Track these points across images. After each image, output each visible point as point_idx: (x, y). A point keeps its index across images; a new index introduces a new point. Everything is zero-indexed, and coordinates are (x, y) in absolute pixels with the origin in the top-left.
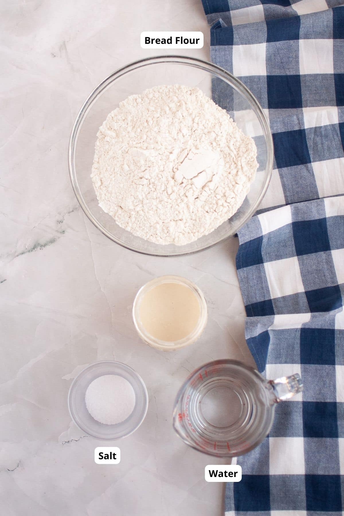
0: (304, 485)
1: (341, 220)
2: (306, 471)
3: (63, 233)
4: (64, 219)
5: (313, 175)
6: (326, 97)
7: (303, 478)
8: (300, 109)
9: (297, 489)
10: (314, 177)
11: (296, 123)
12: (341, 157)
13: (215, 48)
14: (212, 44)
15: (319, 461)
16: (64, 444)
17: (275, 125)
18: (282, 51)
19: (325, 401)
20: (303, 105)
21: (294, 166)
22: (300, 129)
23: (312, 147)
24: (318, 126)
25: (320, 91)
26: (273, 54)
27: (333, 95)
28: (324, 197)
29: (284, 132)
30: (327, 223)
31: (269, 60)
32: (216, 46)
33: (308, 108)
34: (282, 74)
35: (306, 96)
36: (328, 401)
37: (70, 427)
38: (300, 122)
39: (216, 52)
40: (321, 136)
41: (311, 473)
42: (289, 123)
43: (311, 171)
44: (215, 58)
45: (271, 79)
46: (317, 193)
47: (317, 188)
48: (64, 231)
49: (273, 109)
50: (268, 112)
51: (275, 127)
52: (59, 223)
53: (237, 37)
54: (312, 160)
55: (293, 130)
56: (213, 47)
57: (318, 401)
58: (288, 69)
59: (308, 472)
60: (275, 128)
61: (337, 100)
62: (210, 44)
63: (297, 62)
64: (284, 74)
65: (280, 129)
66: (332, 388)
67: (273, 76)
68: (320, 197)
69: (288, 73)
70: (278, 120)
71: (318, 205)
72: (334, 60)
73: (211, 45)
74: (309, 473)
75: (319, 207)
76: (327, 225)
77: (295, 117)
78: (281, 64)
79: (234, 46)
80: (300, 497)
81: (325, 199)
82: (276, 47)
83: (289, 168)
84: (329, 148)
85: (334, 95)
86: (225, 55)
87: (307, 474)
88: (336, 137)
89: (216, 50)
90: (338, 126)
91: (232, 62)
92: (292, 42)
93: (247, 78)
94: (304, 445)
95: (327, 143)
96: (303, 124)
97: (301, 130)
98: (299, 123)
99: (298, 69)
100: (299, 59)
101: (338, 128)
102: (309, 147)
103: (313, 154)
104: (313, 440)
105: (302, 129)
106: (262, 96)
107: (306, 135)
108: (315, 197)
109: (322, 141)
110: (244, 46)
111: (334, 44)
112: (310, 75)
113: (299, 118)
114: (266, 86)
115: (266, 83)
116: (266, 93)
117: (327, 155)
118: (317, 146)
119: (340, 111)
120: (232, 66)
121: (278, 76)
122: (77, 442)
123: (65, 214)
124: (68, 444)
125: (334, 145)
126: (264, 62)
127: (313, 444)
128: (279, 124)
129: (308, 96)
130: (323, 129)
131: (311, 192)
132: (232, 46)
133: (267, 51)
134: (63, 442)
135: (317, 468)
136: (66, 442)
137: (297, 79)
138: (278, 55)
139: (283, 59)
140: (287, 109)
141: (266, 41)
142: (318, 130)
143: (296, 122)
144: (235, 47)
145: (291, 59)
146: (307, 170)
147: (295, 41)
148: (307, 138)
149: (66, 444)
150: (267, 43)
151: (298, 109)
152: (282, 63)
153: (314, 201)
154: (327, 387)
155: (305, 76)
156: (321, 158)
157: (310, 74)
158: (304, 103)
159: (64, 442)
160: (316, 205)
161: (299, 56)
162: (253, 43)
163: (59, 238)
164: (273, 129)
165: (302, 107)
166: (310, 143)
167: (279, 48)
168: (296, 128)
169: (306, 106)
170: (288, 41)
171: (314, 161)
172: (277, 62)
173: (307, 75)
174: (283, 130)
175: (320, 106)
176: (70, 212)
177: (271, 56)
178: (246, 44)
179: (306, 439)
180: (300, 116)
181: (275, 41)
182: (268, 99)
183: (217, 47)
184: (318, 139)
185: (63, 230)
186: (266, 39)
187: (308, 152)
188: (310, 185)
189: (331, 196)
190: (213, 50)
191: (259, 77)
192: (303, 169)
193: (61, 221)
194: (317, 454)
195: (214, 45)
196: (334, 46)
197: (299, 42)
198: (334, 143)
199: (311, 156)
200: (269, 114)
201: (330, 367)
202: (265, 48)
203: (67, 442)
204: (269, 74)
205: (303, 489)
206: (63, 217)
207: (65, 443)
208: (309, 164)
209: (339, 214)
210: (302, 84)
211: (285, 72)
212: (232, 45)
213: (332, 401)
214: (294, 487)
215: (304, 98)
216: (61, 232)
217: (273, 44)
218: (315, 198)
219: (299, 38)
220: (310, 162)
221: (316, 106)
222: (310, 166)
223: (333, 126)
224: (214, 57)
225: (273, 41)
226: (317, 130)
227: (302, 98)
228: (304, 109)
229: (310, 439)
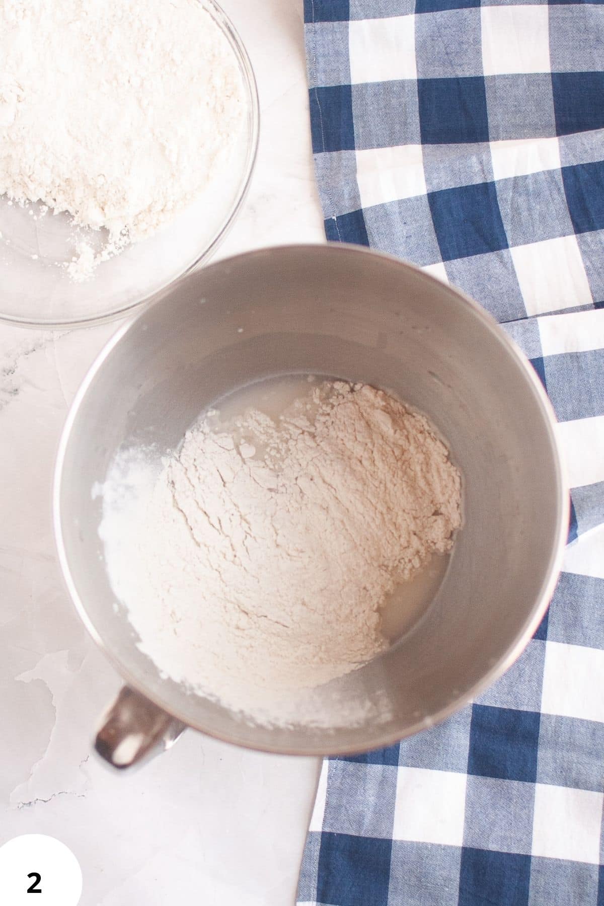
0: (459, 867)
1: (572, 362)
2: (465, 840)
3: (15, 394)
4: (17, 367)
5: (514, 272)
6: (536, 120)
7: (459, 853)
8: (485, 144)
9: (445, 873)
10: (515, 276)
11: (476, 171)
12: (568, 235)
13: (314, 27)
14: (308, 19)
15: (493, 824)
16: (21, 808)
17: (435, 175)
18: (448, 31)
19: (519, 709)
20: (490, 137)
21: (474, 256)
22: (485, 181)
23: (510, 216)
24: (519, 174)
25: (524, 108)
26: (430, 36)
27: (550, 116)
28: (537, 316)
29: (453, 189)
30: (545, 369)
31: (422, 48)
32: (316, 23)
33: (500, 142)
34: (448, 76)
35: (496, 116)
36: (524, 708)
37: (32, 775)
38: (485, 168)
39: (316, 35)
40: (528, 194)
41: (476, 846)
42: (461, 170)
43: (509, 265)
44: (314, 48)
45: (426, 87)
46: (522, 307)
47: (522, 298)
48: (17, 390)
49: (430, 145)
50: (421, 152)
51: (435, 180)
52: (8, 374)
53: (357, 3)
54: (510, 242)
55: (470, 184)
56: (310, 25)
57: (505, 707)
58: (460, 65)
59: (469, 843)
60: (435, 182)
61: (557, 125)
62: (303, 20)
63: (478, 52)
64: (453, 76)
65: (446, 183)
66: (535, 684)
67: (431, 79)
68: (529, 315)
69: (460, 74)
70: (441, 166)
71: (526, 331)
72: (550, 46)
73: (305, 22)
74: (469, 845)
75: (528, 335)
76: (546, 373)
77: (474, 159)
78: (446, 57)
79: (350, 22)
80: (447, 889)
81: (538, 319)
82: (436, 22)
83: (465, 259)
84: (543, 218)
85: (552, 115)
86: (333, 41)
87: (467, 846)
88: (556, 196)
89: (315, 32)
90: (560, 172)
91: (348, 54)
92: (466, 11)
93: (379, 85)
94: (467, 788)
95: (538, 207)
96: (490, 172)
97: (487, 183)
98: (483, 171)
99: (479, 65)
100: (481, 45)
101: (559, 178)
102: (502, 217)
103: (514, 230)
104: (485, 781)
105: (488, 181)
106: (409, 120)
107: (498, 194)
108: (519, 316)
109: (529, 204)
110: (372, 21)
111: (549, 14)
112: (504, 77)
113: (483, 160)
114: (417, 100)
115: (417, 94)
116: (417, 114)
117: (538, 231)
118: (520, 214)
119: (563, 144)
120: (349, 63)
121: (440, 79)
122: (47, 803)
123: (19, 356)
124: (28, 808)
125: (554, 212)
126: (413, 53)
127: (485, 790)
128: (442, 174)
129: (499, 117)
130: (530, 181)
131: (511, 305)
132: (348, 22)
133: (418, 30)
134: (19, 803)
135: (488, 837)
136: (24, 804)
137: (477, 85)
138: (440, 39)
139: (450, 46)
140: (460, 145)
141: (414, 12)
142: (520, 183)
143: (477, 168)
144: (352, 24)
145: (465, 46)
146: (501, 262)
147: (473, 9)
148: (498, 199)
149: (25, 807)
150: (418, 15)
151: (480, 143)
152: (447, 54)
153: (517, 322)
154: (525, 681)
155: (494, 78)
156: (528, 239)
157: (505, 75)
158: (492, 132)
159: (21, 805)
160: (521, 330)
161: (480, 40)
162: (388, 15)
163: (7, 403)
164: (431, 184)
165: (487, 140)
166: (505, 210)
167: (442, 24)
168: (478, 180)
169: (496, 139)
170: (458, 10)
171: (515, 245)
172: (438, 53)
173: (498, 76)
174: (452, 185)
175: (524, 138)
176: (29, 352)
177: (425, 42)
178: (374, 17)
179: (472, 777)
180: (484, 157)
181: (432, 11)
182: (421, 126)
183: (318, 25)
184: (521, 201)
185: (15, 388)
186: (414, 7)
187: (502, 226)
188: (509, 291)
189: (550, 314)
190: (309, 31)
191: (402, 84)
192: (492, 261)
193: (10, 371)
194: (490, 810)
195: (311, 22)
196: (550, 19)
197: (480, 11)
198: (552, 207)
199: (509, 235)
200: (423, 156)
201: (536, 644)
202: (413, 26)
203: (27, 804)
204: (422, 77)
205: (455, 874)
206: (15, 361)
207: (23, 807)
208: (504, 252)
209: (569, 351)
210: (489, 95)
211: (454, 71)
212: (346, 20)
213: (531, 709)
214: (437, 868)
215: (492, 121)
216: (10, 392)
217: (428, 16)
218: (519, 318)
219: (481, 3)
220: (507, 246)
221: (517, 138)
222: (508, 255)
223: (550, 173)
224: (312, 45)
225: (428, 11)
226: (517, 183)
227: (489, 121)
228: (492, 144)
229: (480, 779)
